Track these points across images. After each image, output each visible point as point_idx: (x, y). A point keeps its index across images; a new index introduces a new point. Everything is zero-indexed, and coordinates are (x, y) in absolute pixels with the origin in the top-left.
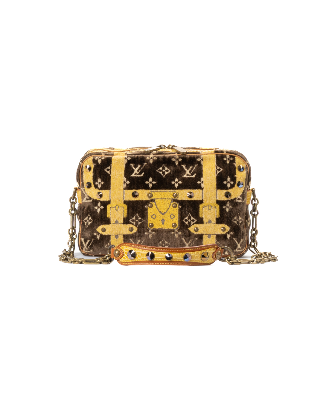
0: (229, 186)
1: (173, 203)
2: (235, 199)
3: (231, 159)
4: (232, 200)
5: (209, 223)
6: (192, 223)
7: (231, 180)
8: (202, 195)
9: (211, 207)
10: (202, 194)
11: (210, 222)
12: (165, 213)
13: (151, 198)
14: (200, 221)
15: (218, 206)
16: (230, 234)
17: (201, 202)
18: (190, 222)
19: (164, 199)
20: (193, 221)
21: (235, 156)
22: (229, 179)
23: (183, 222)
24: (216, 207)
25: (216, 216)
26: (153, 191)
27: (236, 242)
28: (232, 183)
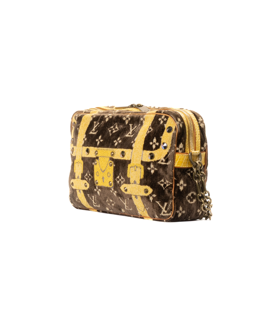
0: (154, 147)
1: (111, 161)
2: (158, 161)
3: (165, 119)
4: (155, 161)
5: (134, 184)
6: (122, 182)
7: (157, 142)
8: (131, 155)
9: (137, 167)
10: (131, 153)
11: (135, 182)
12: (104, 171)
13: (97, 156)
14: (128, 181)
15: (142, 167)
16: (153, 197)
17: (130, 162)
18: (121, 181)
19: (105, 157)
20: (122, 180)
21: (168, 117)
22: (155, 140)
23: (116, 181)
24: (141, 168)
25: (140, 176)
26: (99, 149)
27: (160, 205)
28: (157, 144)
